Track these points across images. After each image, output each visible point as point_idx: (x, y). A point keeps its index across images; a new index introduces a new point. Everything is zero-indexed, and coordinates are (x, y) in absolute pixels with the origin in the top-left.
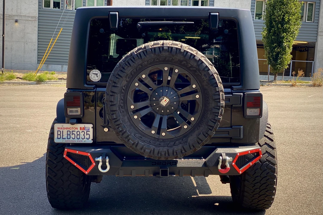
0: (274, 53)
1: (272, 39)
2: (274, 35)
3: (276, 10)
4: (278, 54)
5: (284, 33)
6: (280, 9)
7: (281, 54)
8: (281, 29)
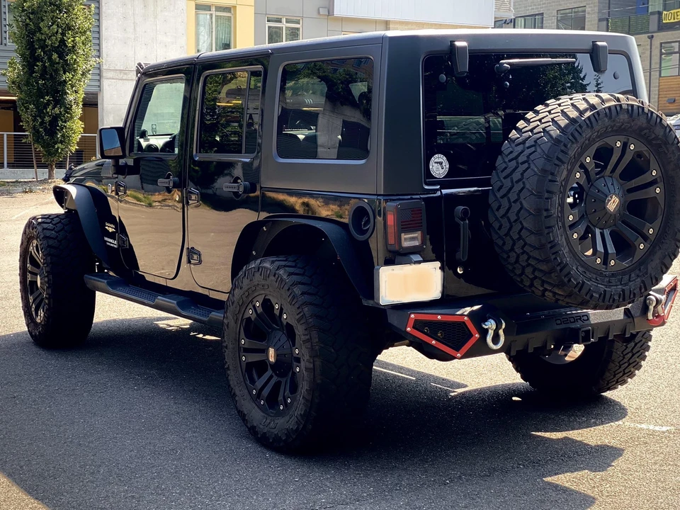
0: (47, 119)
1: (38, 86)
2: (42, 77)
3: (43, 20)
4: (55, 118)
5: (68, 74)
6: (52, 19)
7: (62, 120)
8: (58, 63)
